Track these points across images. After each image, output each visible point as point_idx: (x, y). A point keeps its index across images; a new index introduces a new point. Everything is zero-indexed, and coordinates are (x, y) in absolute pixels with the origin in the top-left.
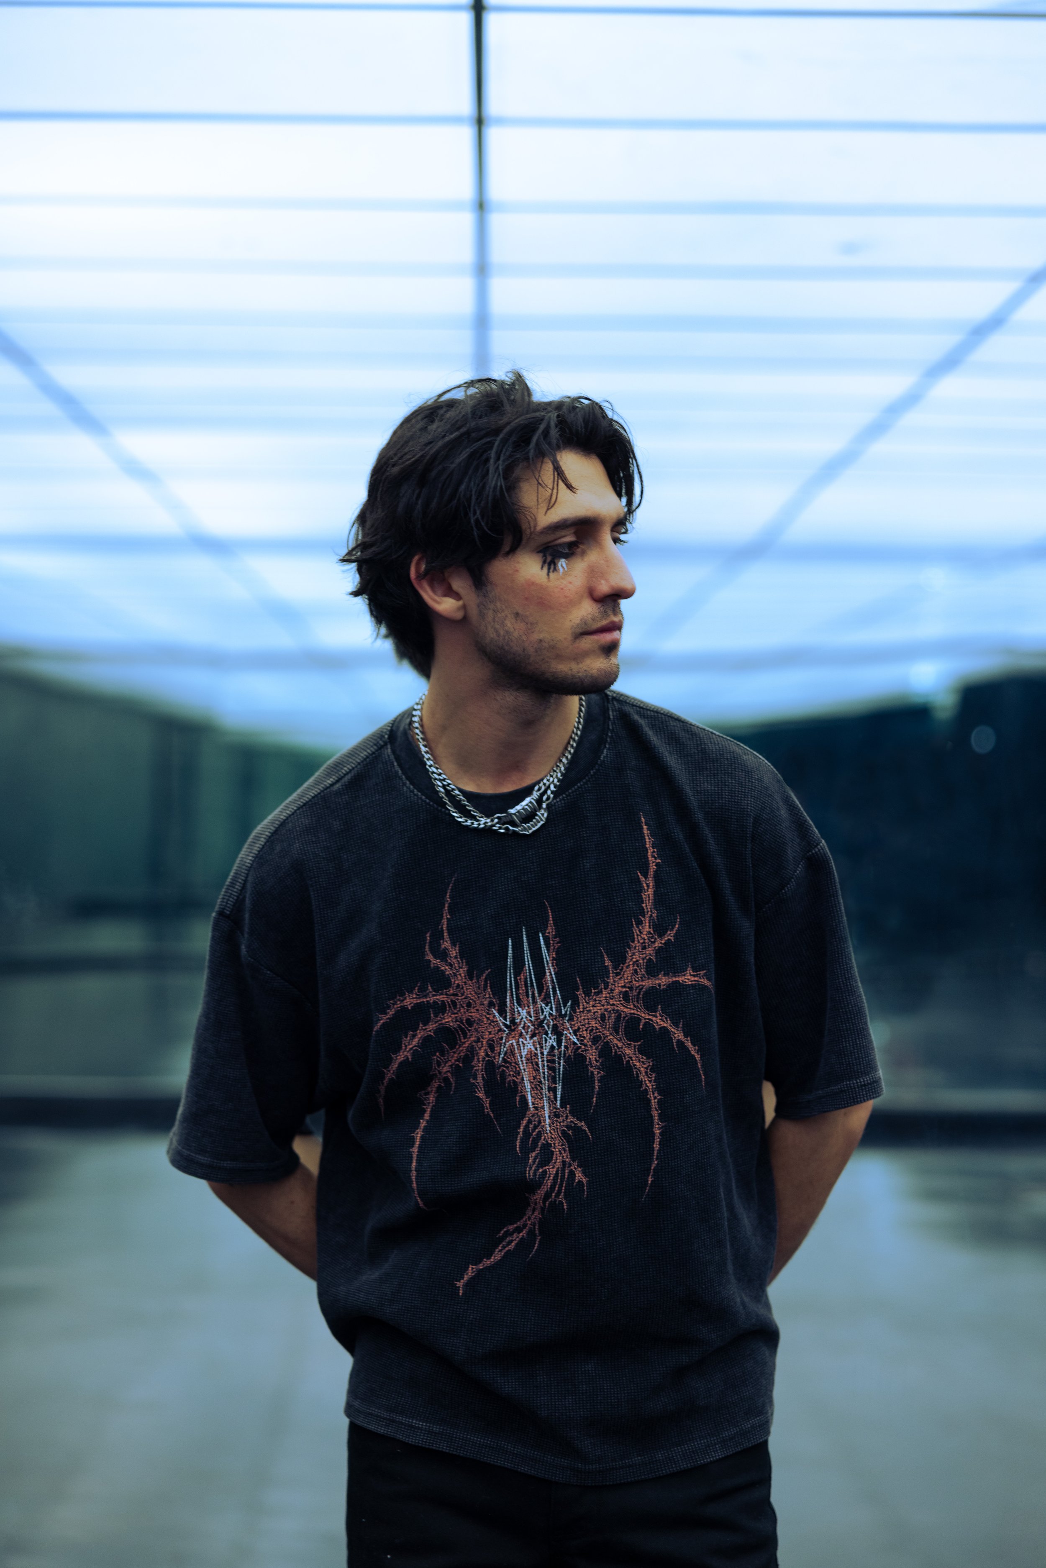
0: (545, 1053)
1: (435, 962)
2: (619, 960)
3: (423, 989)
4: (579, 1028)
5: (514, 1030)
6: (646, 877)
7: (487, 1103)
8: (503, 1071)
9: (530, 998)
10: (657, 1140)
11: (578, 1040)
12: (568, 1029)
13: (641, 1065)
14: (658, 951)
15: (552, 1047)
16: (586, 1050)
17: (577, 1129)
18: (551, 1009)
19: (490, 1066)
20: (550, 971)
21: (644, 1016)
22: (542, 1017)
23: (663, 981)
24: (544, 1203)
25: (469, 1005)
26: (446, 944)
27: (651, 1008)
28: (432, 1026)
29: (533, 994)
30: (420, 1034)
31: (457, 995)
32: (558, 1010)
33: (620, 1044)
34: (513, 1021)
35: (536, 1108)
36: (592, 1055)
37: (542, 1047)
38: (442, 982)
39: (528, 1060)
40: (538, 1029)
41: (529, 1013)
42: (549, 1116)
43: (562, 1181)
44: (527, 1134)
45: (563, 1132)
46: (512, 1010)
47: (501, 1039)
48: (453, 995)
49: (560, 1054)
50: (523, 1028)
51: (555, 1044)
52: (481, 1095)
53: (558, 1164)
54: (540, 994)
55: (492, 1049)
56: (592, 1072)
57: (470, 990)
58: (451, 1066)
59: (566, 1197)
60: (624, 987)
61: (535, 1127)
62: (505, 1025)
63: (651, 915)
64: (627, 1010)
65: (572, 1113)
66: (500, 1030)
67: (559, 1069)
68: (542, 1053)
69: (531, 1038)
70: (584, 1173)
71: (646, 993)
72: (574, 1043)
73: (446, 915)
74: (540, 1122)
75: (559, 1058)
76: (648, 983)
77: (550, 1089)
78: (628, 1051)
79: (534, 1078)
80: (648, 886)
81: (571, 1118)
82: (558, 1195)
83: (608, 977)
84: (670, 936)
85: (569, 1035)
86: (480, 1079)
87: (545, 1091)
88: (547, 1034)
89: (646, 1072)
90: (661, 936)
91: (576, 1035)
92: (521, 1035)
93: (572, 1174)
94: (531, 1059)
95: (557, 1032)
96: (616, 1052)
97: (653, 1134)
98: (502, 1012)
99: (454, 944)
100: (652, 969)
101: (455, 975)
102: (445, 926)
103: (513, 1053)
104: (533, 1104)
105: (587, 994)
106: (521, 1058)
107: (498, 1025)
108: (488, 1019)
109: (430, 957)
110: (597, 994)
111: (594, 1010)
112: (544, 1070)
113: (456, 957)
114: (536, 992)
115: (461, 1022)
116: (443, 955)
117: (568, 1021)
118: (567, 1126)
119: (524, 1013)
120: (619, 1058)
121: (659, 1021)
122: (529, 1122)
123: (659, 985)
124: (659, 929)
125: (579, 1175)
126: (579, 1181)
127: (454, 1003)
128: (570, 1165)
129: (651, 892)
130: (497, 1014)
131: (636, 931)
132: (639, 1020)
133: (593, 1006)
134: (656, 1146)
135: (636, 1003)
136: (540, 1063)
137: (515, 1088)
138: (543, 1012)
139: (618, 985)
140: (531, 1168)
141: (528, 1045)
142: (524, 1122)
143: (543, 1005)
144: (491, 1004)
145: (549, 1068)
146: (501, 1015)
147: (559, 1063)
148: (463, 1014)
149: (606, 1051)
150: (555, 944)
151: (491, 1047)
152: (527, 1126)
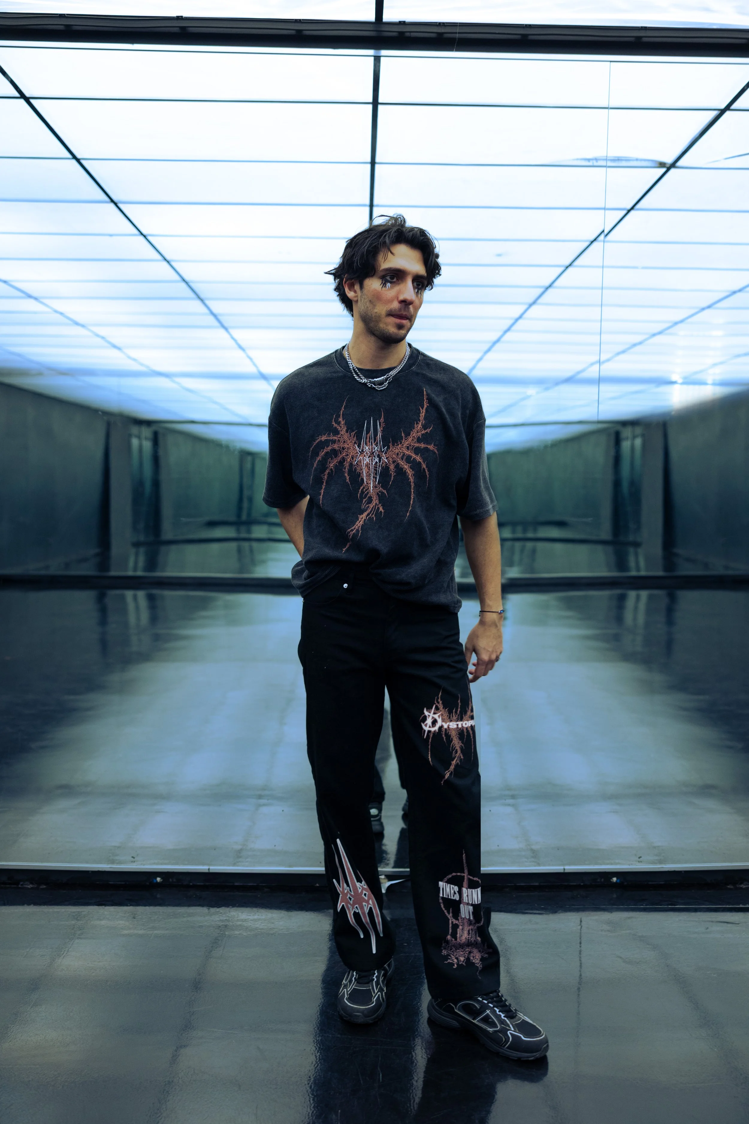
0: (373, 464)
1: (335, 425)
2: (408, 434)
3: (329, 434)
4: (388, 457)
5: (362, 454)
6: (422, 408)
7: (348, 478)
8: (356, 467)
9: (370, 443)
10: (412, 500)
11: (387, 461)
12: (384, 457)
13: (410, 473)
14: (423, 435)
15: (377, 462)
16: (390, 465)
17: (382, 493)
18: (378, 448)
19: (351, 465)
20: (379, 434)
21: (414, 456)
22: (374, 451)
23: (423, 445)
24: (366, 517)
25: (344, 442)
26: (341, 419)
27: (417, 454)
28: (330, 448)
29: (372, 442)
30: (325, 451)
31: (341, 438)
32: (381, 449)
33: (403, 464)
34: (363, 450)
35: (367, 483)
36: (392, 467)
37: (372, 462)
38: (336, 432)
39: (366, 465)
40: (371, 455)
41: (369, 448)
42: (373, 487)
43: (374, 510)
44: (362, 492)
45: (377, 493)
46: (363, 447)
47: (357, 456)
48: (339, 437)
49: (380, 465)
50: (366, 453)
51: (378, 461)
52: (346, 475)
53: (374, 504)
54: (374, 442)
55: (353, 459)
56: (391, 474)
57: (346, 436)
58: (334, 464)
59: (375, 516)
60: (408, 444)
61: (366, 490)
62: (360, 451)
63: (422, 422)
64: (408, 453)
65: (382, 487)
66: (357, 453)
67: (379, 471)
68: (372, 464)
69: (369, 457)
70: (383, 508)
71: (415, 448)
72: (386, 462)
73: (343, 409)
74: (368, 488)
75: (379, 467)
76: (417, 445)
77: (374, 477)
78: (405, 467)
79: (368, 472)
80: (423, 412)
81: (381, 489)
82: (372, 515)
83: (402, 440)
84: (428, 430)
85: (384, 459)
86: (347, 469)
87: (372, 477)
88: (375, 457)
89: (411, 475)
90: (425, 430)
91: (387, 459)
92: (365, 456)
93: (378, 508)
94: (367, 465)
95: (379, 456)
96: (401, 467)
97: (411, 498)
98: (359, 446)
99: (343, 420)
100: (419, 440)
101: (342, 430)
102: (341, 413)
103: (360, 462)
104: (366, 481)
105: (393, 445)
106: (364, 464)
107: (357, 451)
108: (353, 448)
109: (334, 423)
110: (397, 445)
111: (395, 451)
112: (372, 470)
113: (343, 424)
114: (373, 441)
115: (340, 448)
116: (339, 423)
117: (384, 454)
118: (379, 491)
119: (367, 448)
120: (402, 469)
121: (418, 459)
122: (364, 488)
123: (421, 447)
124: (425, 427)
125: (381, 509)
126: (381, 511)
127: (339, 441)
128: (378, 505)
129: (423, 414)
130: (357, 447)
131: (416, 426)
132: (411, 457)
133: (395, 450)
134: (411, 502)
135: (411, 451)
136: (371, 467)
137: (359, 475)
138: (374, 449)
139: (406, 444)
140: (363, 505)
141: (367, 460)
142: (362, 488)
143: (375, 446)
144: (355, 443)
145: (374, 470)
146: (358, 448)
147: (379, 469)
148: (342, 445)
149: (397, 466)
150: (383, 425)
151: (353, 458)
152: (363, 489)
